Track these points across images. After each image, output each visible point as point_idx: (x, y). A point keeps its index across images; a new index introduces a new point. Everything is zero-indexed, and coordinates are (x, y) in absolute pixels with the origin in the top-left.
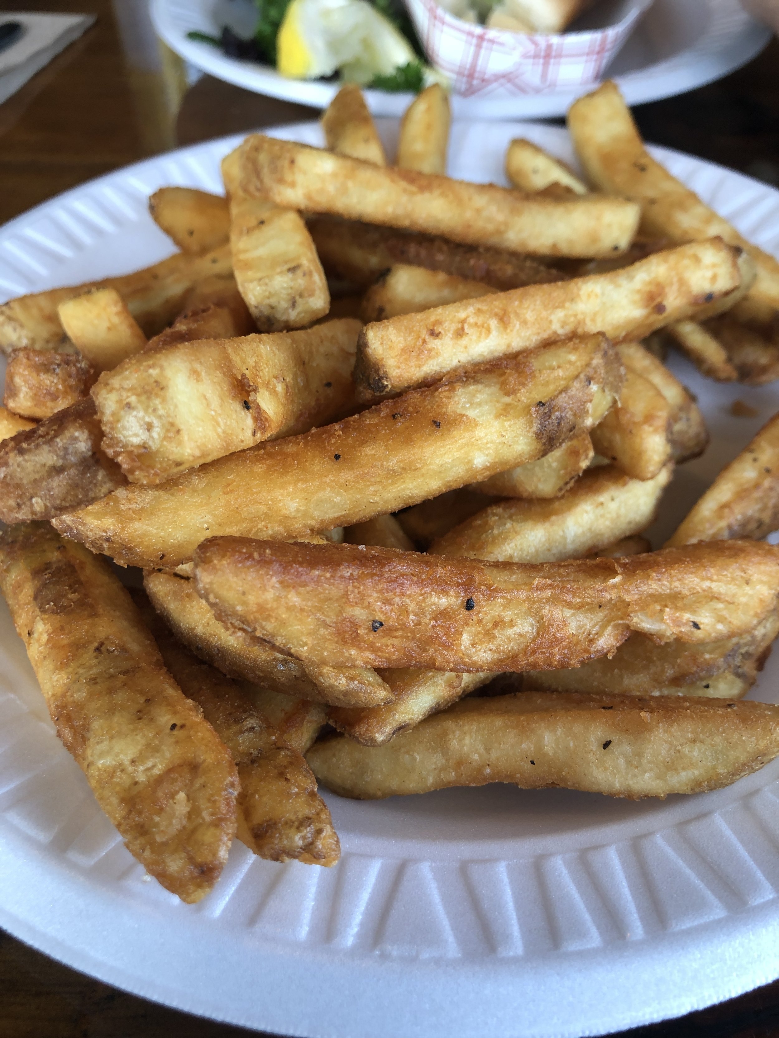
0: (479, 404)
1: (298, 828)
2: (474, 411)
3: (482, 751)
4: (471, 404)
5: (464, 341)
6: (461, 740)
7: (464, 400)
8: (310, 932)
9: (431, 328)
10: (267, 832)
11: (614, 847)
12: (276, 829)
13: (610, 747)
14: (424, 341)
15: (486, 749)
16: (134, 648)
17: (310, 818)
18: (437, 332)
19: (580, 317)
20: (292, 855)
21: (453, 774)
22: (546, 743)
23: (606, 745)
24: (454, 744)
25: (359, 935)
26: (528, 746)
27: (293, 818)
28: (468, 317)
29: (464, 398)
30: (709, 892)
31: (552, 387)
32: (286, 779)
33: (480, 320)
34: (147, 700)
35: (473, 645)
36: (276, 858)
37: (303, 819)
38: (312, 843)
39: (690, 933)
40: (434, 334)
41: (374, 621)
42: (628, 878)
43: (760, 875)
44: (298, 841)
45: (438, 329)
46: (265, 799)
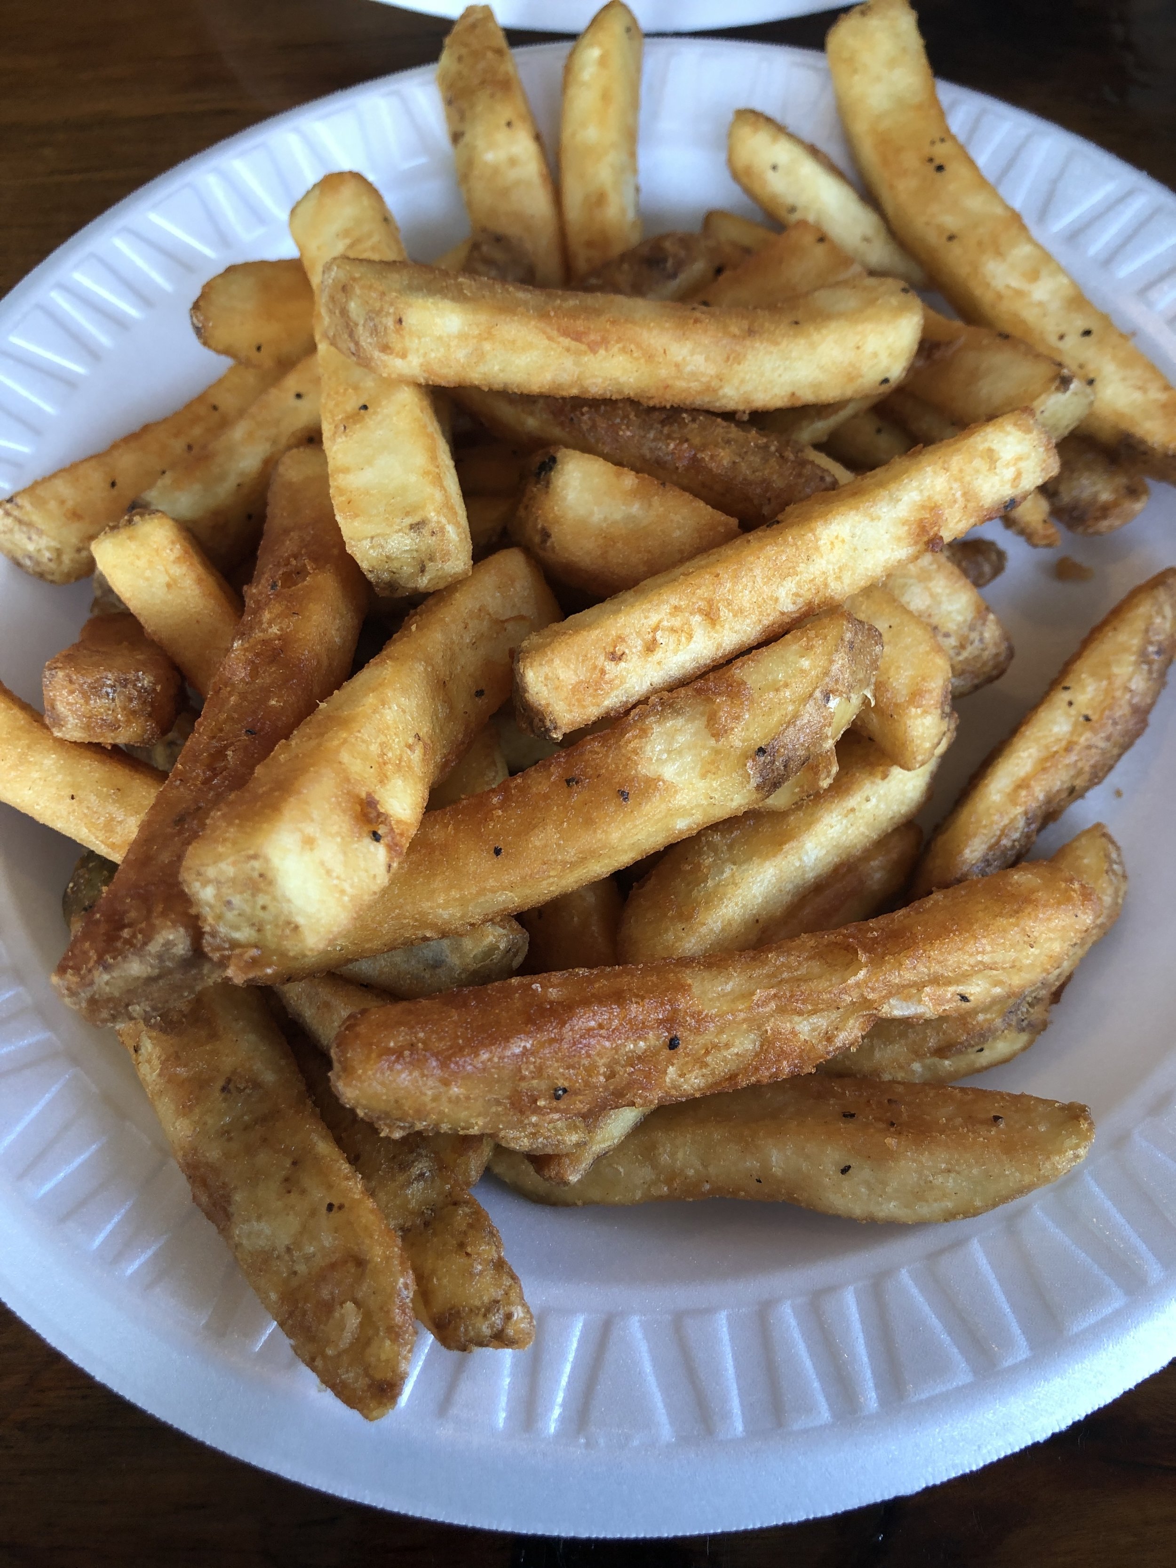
0: (680, 752)
1: (485, 1316)
2: (674, 764)
3: (697, 1163)
4: (669, 752)
5: (658, 655)
6: (672, 1155)
7: (658, 748)
8: (508, 1419)
9: (611, 650)
10: (450, 1322)
11: (851, 1288)
12: (461, 1318)
13: (850, 1171)
14: (603, 672)
15: (702, 1164)
16: (269, 1077)
17: (498, 1302)
18: (619, 653)
19: (819, 581)
20: (481, 1343)
21: (665, 1189)
22: (774, 1164)
23: (845, 1170)
24: (665, 1158)
25: (562, 1419)
26: (751, 1164)
27: (477, 1303)
28: (660, 622)
29: (660, 744)
30: (956, 1350)
31: (776, 718)
32: (468, 1254)
33: (677, 622)
34: (294, 1163)
35: (682, 1075)
36: (464, 1349)
37: (490, 1303)
38: (502, 1331)
39: (929, 1402)
40: (616, 657)
41: (556, 1090)
42: (865, 1331)
43: (1016, 1329)
44: (486, 1330)
45: (619, 650)
46: (445, 1281)
